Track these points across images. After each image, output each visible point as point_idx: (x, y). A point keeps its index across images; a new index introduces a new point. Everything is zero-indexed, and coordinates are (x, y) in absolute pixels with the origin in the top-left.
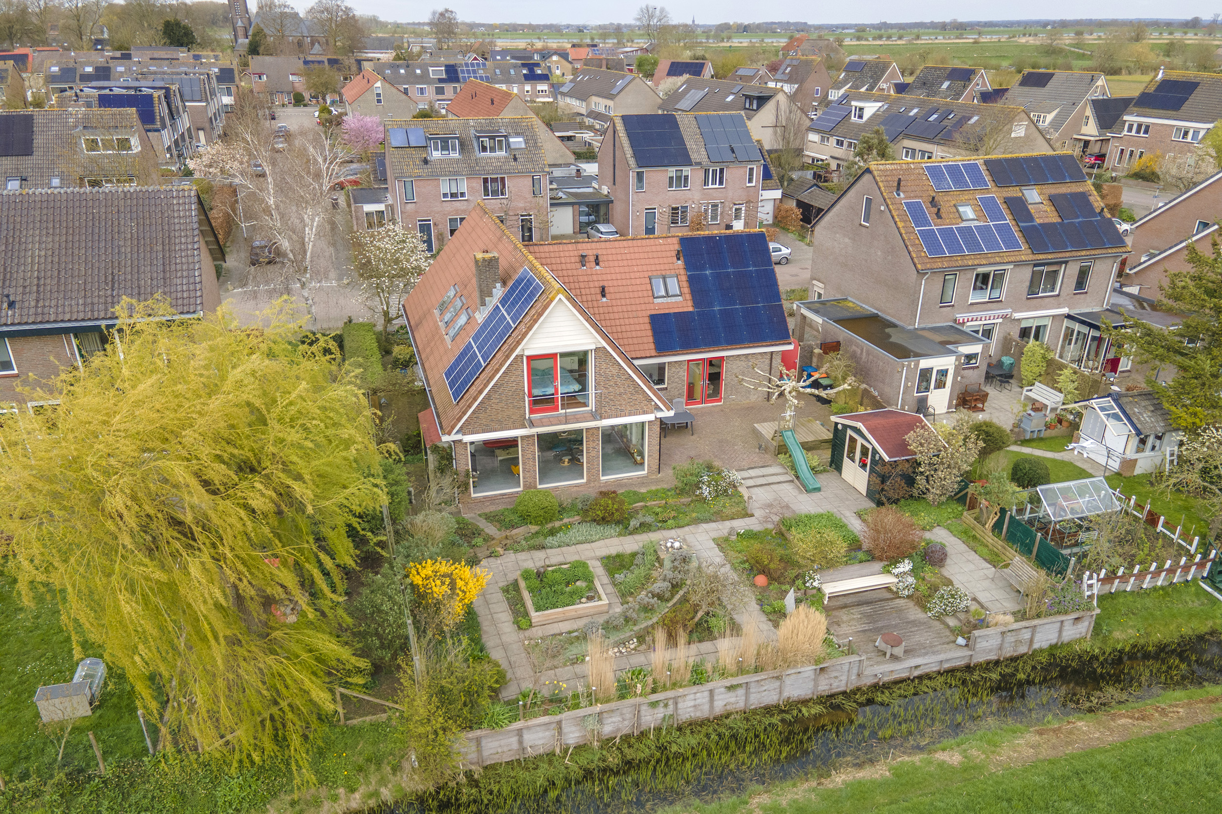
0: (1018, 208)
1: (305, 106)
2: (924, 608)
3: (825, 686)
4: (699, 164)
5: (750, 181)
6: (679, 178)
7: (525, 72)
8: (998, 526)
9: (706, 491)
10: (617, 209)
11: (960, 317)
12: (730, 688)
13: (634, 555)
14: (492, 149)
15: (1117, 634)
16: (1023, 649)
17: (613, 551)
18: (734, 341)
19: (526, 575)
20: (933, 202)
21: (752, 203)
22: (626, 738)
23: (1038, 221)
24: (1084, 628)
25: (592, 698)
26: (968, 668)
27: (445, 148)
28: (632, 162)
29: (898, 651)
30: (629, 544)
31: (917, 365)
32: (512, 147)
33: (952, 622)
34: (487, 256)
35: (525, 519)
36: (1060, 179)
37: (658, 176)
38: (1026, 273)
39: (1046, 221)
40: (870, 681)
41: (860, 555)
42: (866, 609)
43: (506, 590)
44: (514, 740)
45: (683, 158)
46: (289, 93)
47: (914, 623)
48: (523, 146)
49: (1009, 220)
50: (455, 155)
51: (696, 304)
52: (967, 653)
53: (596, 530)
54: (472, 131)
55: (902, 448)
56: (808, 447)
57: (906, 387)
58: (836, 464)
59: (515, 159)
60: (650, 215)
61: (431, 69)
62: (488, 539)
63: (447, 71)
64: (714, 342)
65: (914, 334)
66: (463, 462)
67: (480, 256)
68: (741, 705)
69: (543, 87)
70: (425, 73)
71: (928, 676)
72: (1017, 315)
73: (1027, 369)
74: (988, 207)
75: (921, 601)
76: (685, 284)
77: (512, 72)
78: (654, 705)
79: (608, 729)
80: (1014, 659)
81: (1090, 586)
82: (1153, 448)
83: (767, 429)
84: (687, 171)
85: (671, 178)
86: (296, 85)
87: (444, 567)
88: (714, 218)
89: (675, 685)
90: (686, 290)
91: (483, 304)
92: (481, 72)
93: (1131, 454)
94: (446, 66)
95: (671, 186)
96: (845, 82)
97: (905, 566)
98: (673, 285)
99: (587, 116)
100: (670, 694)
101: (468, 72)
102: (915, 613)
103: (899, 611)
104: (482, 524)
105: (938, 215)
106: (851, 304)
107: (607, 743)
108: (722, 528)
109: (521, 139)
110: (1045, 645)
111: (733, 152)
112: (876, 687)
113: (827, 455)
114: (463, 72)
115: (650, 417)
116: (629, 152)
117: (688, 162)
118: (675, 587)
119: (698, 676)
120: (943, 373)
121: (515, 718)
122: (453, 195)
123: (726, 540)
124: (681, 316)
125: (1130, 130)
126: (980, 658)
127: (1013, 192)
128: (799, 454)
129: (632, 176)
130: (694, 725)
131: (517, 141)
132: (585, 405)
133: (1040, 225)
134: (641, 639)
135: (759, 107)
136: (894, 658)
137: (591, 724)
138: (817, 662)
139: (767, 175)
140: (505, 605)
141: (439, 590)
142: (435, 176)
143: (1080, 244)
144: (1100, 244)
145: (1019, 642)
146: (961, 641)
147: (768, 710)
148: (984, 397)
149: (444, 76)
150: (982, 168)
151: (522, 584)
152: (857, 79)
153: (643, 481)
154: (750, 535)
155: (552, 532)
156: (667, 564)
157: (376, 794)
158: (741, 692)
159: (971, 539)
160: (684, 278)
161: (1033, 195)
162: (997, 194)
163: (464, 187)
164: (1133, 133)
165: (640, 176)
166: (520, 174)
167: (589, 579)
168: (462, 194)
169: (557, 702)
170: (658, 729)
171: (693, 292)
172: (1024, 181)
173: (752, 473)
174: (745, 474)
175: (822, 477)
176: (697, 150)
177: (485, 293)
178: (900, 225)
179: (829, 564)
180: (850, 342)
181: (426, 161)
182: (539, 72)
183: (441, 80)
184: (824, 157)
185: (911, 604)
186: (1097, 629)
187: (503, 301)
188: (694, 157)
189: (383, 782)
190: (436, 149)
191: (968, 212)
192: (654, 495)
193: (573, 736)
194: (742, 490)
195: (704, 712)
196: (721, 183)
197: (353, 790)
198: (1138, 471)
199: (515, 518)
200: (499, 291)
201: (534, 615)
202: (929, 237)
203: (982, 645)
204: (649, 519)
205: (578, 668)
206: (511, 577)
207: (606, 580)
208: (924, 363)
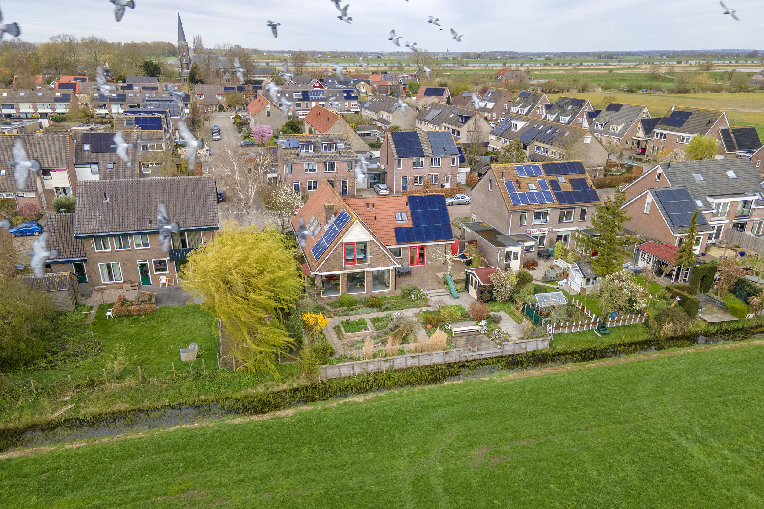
0: (555, 185)
1: (224, 112)
2: (489, 337)
3: (448, 360)
4: (428, 156)
5: (453, 164)
6: (418, 162)
7: (345, 95)
8: (523, 310)
9: (413, 297)
10: (388, 177)
11: (529, 230)
12: (413, 357)
13: (382, 318)
14: (329, 149)
15: (558, 347)
16: (523, 351)
17: (375, 317)
18: (430, 239)
19: (342, 322)
20: (517, 182)
21: (454, 174)
22: (376, 373)
23: (563, 190)
24: (546, 344)
25: (364, 358)
26: (502, 357)
27: (307, 148)
28: (395, 155)
29: (475, 349)
30: (381, 315)
31: (505, 250)
32: (339, 148)
33: (497, 341)
34: (329, 204)
35: (342, 304)
36: (574, 172)
37: (408, 162)
38: (557, 212)
39: (567, 190)
40: (464, 359)
41: (468, 319)
42: (468, 337)
43: (335, 328)
44: (337, 370)
45: (420, 153)
46: (216, 105)
47: (484, 342)
48: (344, 147)
49: (550, 190)
50: (311, 152)
51: (414, 224)
52: (500, 350)
53: (369, 309)
54: (320, 141)
55: (489, 281)
56: (455, 282)
57: (500, 259)
58: (467, 289)
59: (340, 154)
60: (404, 180)
61: (294, 94)
62: (328, 311)
63: (303, 95)
64: (421, 240)
65: (508, 237)
66: (319, 283)
67: (326, 204)
68: (417, 364)
69: (355, 103)
70: (291, 96)
71: (486, 359)
72: (554, 230)
73: (557, 254)
74: (542, 184)
75: (488, 334)
76: (410, 216)
77: (338, 95)
78: (385, 361)
79: (369, 369)
80: (519, 354)
81: (550, 330)
82: (593, 283)
83: (440, 275)
84: (422, 159)
85: (414, 163)
86: (220, 100)
87: (313, 315)
88: (436, 181)
89: (393, 355)
90: (410, 218)
91: (327, 223)
92: (321, 95)
93: (584, 286)
94: (302, 92)
95: (414, 166)
96: (519, 103)
97: (484, 322)
98: (405, 216)
99: (378, 121)
100: (391, 358)
101: (314, 95)
102: (485, 339)
103: (480, 338)
104: (326, 306)
105: (519, 187)
106: (485, 224)
107: (369, 374)
108: (417, 310)
109: (343, 144)
110: (532, 350)
111: (445, 150)
112: (467, 361)
113: (464, 285)
114: (311, 95)
115: (392, 268)
116: (394, 150)
117: (423, 155)
118: (396, 327)
119: (401, 352)
120: (516, 253)
121: (338, 362)
122: (310, 171)
123: (419, 314)
124: (407, 229)
125: (657, 136)
126: (507, 354)
127: (553, 178)
128: (451, 284)
129: (395, 162)
130: (399, 370)
131: (341, 145)
132: (366, 262)
133: (564, 192)
134: (383, 343)
135: (465, 121)
136: (474, 351)
137: (364, 366)
138: (444, 350)
139: (462, 160)
140: (334, 332)
141: (312, 322)
142: (302, 162)
143: (580, 200)
144: (588, 200)
145: (521, 348)
146: (499, 347)
147: (427, 367)
148: (536, 264)
149: (301, 97)
150: (541, 167)
151: (341, 325)
152: (525, 102)
153: (389, 293)
154: (428, 312)
155: (352, 310)
156: (395, 320)
157: (291, 385)
158: (416, 359)
159: (512, 315)
160: (409, 213)
161: (562, 180)
162: (546, 179)
163: (315, 167)
164: (659, 138)
165: (399, 162)
166: (342, 161)
167: (365, 324)
168: (314, 170)
169: (352, 358)
170: (387, 371)
171: (413, 219)
172: (558, 173)
173: (433, 291)
174: (430, 292)
175: (461, 294)
176: (427, 149)
177: (328, 219)
178: (502, 191)
179: (454, 321)
180: (481, 240)
181: (298, 155)
182: (353, 95)
183: (299, 100)
184: (498, 148)
185: (485, 336)
186: (551, 345)
187: (335, 222)
188: (426, 152)
189: (294, 381)
190: (303, 149)
191: (532, 186)
192: (392, 298)
193: (357, 371)
194: (428, 297)
195: (403, 366)
196: (439, 165)
197: (284, 383)
198: (587, 293)
199: (338, 304)
200: (333, 218)
201: (345, 334)
202: (514, 197)
203: (506, 348)
204: (389, 306)
205: (360, 350)
206: (337, 324)
207: (372, 325)
208: (508, 249)
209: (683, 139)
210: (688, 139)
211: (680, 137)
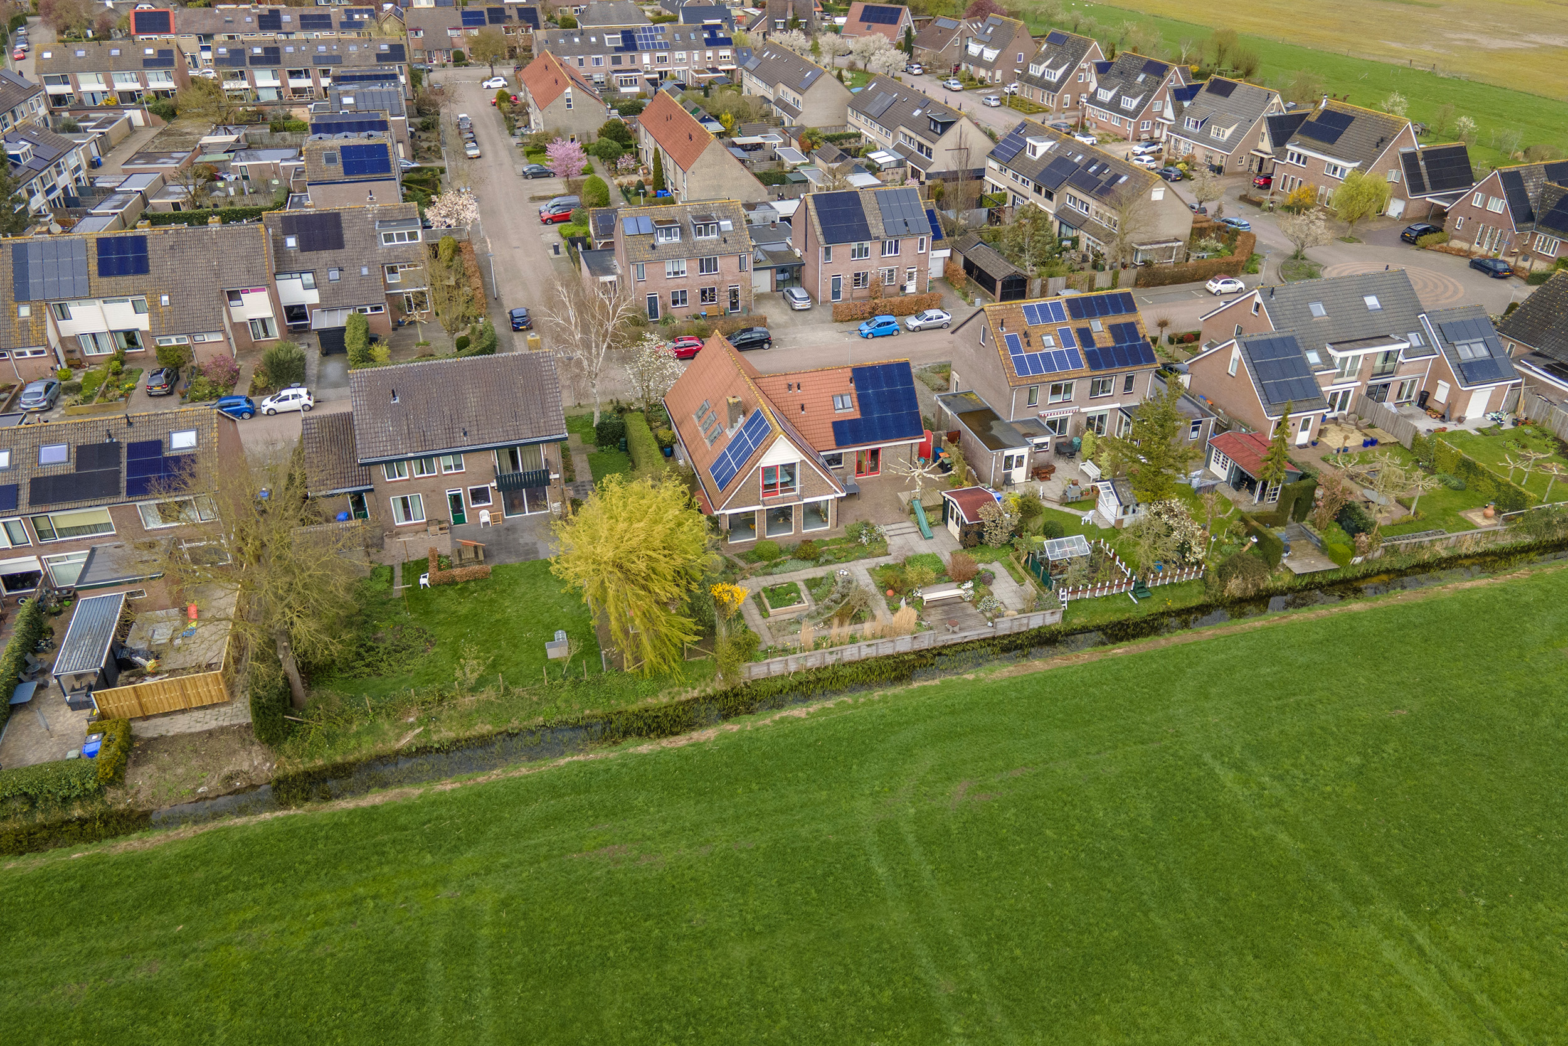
0: (1085, 336)
2: (976, 607)
3: (917, 646)
4: (877, 238)
5: (921, 248)
6: (860, 250)
7: (706, 36)
8: (1027, 561)
9: (864, 539)
10: (808, 273)
11: (1042, 413)
12: (869, 646)
13: (822, 578)
14: (707, 234)
15: (1075, 621)
16: (1024, 629)
17: (810, 576)
18: (887, 437)
19: (765, 590)
20: (1026, 334)
21: (924, 260)
22: (818, 669)
23: (1098, 346)
24: (1057, 617)
25: (802, 650)
26: (994, 638)
27: (669, 234)
28: (821, 239)
29: (956, 629)
30: (819, 572)
31: (1003, 454)
32: (723, 229)
33: (988, 615)
34: (736, 400)
35: (761, 558)
36: (1117, 311)
37: (842, 250)
38: (1088, 384)
39: (1104, 345)
40: (941, 644)
41: (946, 578)
42: (946, 608)
43: (754, 598)
44: (766, 668)
45: (863, 233)
47: (969, 615)
48: (731, 228)
49: (1077, 346)
50: (676, 239)
51: (862, 414)
52: (992, 630)
53: (801, 563)
54: (690, 218)
55: (976, 517)
56: (926, 509)
57: (996, 467)
58: (945, 520)
59: (725, 241)
60: (836, 282)
61: (606, 37)
62: (741, 569)
63: (624, 39)
64: (873, 439)
65: (1009, 427)
66: (725, 525)
67: (731, 400)
68: (874, 654)
69: (726, 52)
70: (601, 41)
71: (972, 642)
72: (1083, 410)
73: (1086, 450)
74: (1065, 336)
75: (975, 603)
76: (855, 400)
77: (693, 36)
78: (831, 653)
79: (809, 664)
80: (1018, 634)
81: (1063, 596)
82: (1134, 511)
83: (904, 497)
84: (867, 244)
85: (854, 250)
87: (727, 587)
88: (891, 280)
89: (841, 644)
90: (856, 404)
91: (732, 427)
92: (659, 37)
93: (1120, 517)
94: (623, 32)
95: (854, 256)
96: (1046, 56)
97: (969, 585)
98: (847, 399)
99: (775, 104)
100: (839, 648)
101: (646, 38)
102: (971, 610)
103: (963, 609)
104: (737, 560)
105: (1028, 344)
106: (974, 397)
107: (809, 671)
108: (871, 563)
109: (729, 222)
110: (1036, 627)
111: (906, 224)
112: (944, 647)
113: (940, 515)
114: (640, 38)
115: (831, 497)
116: (818, 229)
117: (868, 237)
118: (843, 596)
119: (853, 640)
120: (1020, 459)
121: (766, 658)
122: (676, 273)
123: (874, 569)
124: (852, 422)
125: (1291, 159)
126: (1001, 633)
127: (1083, 323)
128: (921, 515)
129: (821, 251)
130: (851, 664)
131: (726, 224)
132: (793, 490)
133: (1100, 349)
134: (825, 623)
135: (943, 131)
136: (954, 632)
137: (801, 661)
138: (912, 633)
139: (937, 236)
140: (754, 606)
141: (726, 598)
142: (661, 260)
143: (1124, 363)
144: (1137, 362)
145: (1021, 625)
146: (990, 624)
147: (888, 657)
148: (1053, 470)
149: (621, 44)
150: (1064, 306)
151: (763, 595)
152: (1058, 54)
153: (827, 533)
154: (887, 567)
155: (776, 565)
156: (840, 584)
157: (705, 691)
158: (874, 648)
159: (1011, 568)
160: (854, 396)
161: (1099, 327)
162: (1072, 325)
163: (684, 266)
164: (1294, 162)
165: (828, 251)
166: (731, 254)
167: (798, 592)
168: (683, 272)
169: (785, 651)
170: (833, 665)
171: (860, 406)
172: (1091, 315)
173: (894, 527)
174: (889, 527)
175: (936, 529)
176: (876, 226)
177: (733, 421)
178: (1001, 353)
179: (926, 584)
180: (966, 431)
181: (653, 247)
182: (721, 35)
183: (617, 49)
184: (1002, 187)
185: (970, 605)
186: (1064, 618)
188: (874, 232)
189: (707, 685)
190: (662, 236)
191: (1049, 340)
192: (834, 542)
193: (793, 667)
194: (886, 538)
195: (856, 658)
196: (896, 252)
197: (694, 688)
198: (1125, 525)
199: (755, 557)
200: (742, 420)
201: (771, 610)
202: (1019, 362)
203: (1000, 626)
204: (830, 558)
205: (795, 636)
206: (757, 590)
207: (807, 592)
208: (1007, 453)
209: (1336, 169)
210: (1343, 171)
211: (1330, 164)
